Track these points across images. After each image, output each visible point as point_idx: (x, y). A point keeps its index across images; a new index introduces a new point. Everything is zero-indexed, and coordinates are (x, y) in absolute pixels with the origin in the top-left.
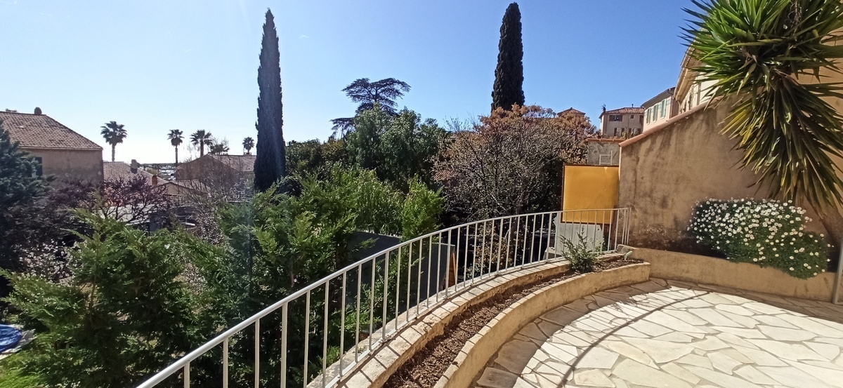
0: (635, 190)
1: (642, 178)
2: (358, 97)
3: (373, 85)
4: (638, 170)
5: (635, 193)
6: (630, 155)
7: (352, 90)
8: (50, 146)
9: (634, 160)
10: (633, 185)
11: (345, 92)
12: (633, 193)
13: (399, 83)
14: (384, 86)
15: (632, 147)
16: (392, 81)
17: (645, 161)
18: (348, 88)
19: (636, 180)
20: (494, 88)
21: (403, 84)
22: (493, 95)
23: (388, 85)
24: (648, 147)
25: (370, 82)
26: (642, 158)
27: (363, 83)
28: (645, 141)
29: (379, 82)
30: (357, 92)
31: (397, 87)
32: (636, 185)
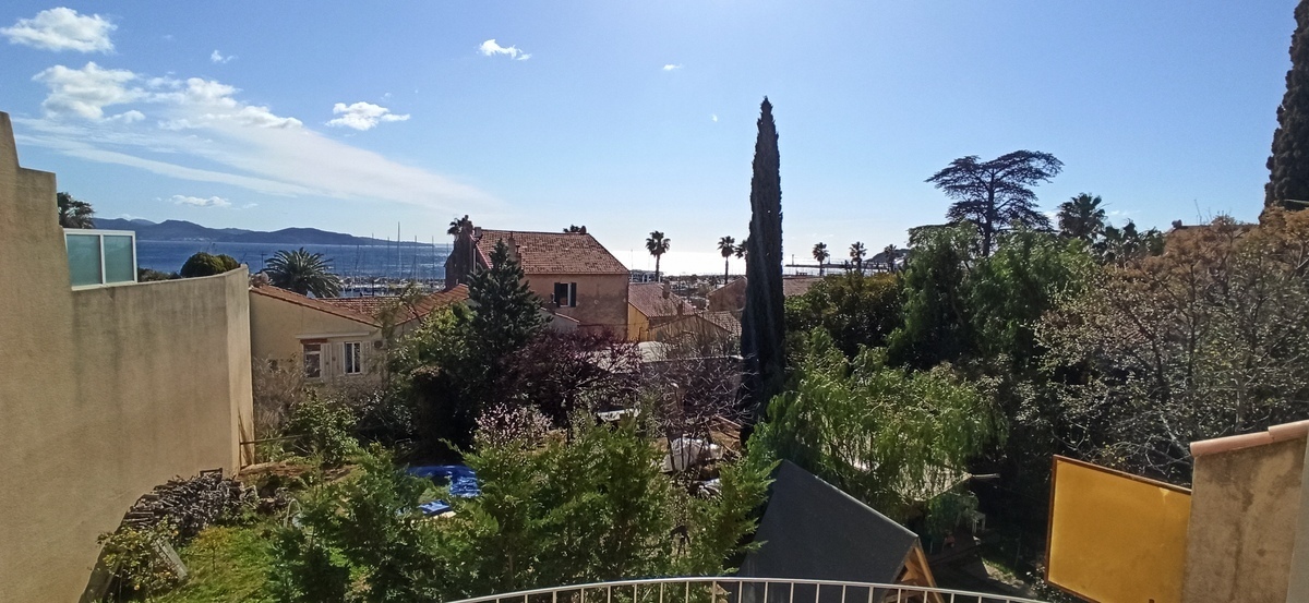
0: (1235, 578)
1: (1261, 553)
2: (955, 188)
3: (986, 167)
4: (1248, 529)
5: (1236, 585)
6: (1223, 480)
7: (945, 178)
8: (584, 269)
9: (1235, 498)
10: (1229, 562)
11: (933, 184)
12: (1227, 582)
13: (1038, 156)
14: (1008, 166)
15: (1229, 462)
16: (1025, 156)
17: (1270, 508)
18: (937, 177)
19: (1239, 552)
20: (1274, 150)
21: (1049, 159)
22: (1270, 164)
23: (1020, 163)
24: (1283, 473)
25: (978, 162)
26: (1261, 499)
27: (966, 165)
28: (1271, 455)
29: (999, 159)
30: (955, 181)
31: (1036, 164)
32: (1237, 566)
